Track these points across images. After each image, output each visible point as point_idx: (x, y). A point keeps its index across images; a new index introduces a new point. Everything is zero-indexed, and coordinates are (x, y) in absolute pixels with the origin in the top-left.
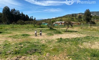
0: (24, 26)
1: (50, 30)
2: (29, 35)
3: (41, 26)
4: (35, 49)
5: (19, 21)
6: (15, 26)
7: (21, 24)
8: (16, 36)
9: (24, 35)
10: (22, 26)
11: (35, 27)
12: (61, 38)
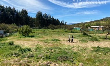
0: (55, 30)
1: (83, 36)
2: (60, 40)
3: (72, 31)
4: (66, 57)
5: (50, 26)
6: (46, 30)
7: (52, 29)
8: (47, 41)
9: (54, 40)
10: (53, 31)
11: (66, 32)
12: (98, 47)
